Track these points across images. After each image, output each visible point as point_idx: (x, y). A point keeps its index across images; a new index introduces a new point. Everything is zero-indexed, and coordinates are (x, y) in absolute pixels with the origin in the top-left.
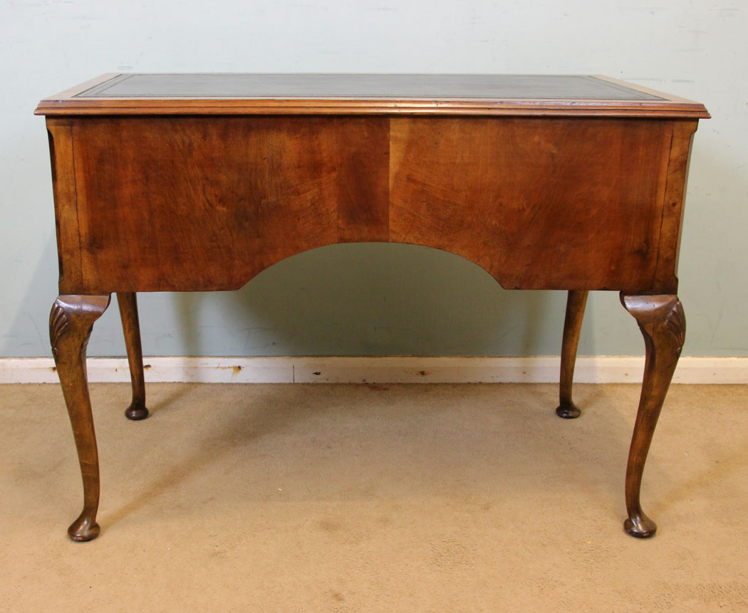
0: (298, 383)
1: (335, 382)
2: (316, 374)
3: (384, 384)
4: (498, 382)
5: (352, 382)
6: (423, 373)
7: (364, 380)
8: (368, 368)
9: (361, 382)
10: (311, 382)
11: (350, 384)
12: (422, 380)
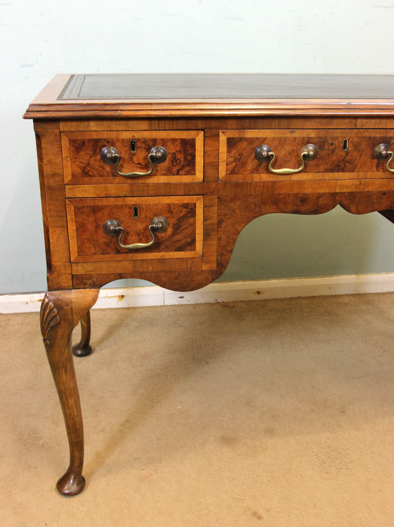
0: (167, 305)
1: (195, 302)
2: (181, 297)
3: (231, 302)
4: (312, 295)
5: (207, 302)
6: (258, 293)
7: (216, 300)
8: (219, 291)
9: (214, 302)
10: (177, 304)
11: (206, 303)
12: (257, 297)
